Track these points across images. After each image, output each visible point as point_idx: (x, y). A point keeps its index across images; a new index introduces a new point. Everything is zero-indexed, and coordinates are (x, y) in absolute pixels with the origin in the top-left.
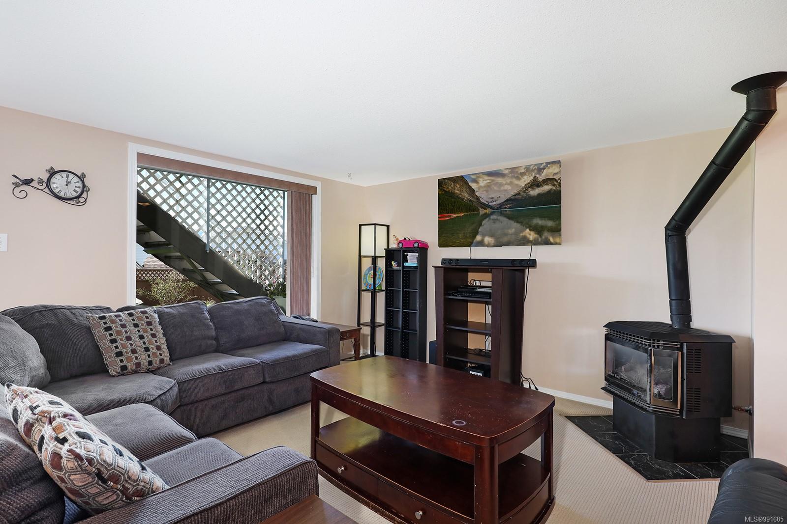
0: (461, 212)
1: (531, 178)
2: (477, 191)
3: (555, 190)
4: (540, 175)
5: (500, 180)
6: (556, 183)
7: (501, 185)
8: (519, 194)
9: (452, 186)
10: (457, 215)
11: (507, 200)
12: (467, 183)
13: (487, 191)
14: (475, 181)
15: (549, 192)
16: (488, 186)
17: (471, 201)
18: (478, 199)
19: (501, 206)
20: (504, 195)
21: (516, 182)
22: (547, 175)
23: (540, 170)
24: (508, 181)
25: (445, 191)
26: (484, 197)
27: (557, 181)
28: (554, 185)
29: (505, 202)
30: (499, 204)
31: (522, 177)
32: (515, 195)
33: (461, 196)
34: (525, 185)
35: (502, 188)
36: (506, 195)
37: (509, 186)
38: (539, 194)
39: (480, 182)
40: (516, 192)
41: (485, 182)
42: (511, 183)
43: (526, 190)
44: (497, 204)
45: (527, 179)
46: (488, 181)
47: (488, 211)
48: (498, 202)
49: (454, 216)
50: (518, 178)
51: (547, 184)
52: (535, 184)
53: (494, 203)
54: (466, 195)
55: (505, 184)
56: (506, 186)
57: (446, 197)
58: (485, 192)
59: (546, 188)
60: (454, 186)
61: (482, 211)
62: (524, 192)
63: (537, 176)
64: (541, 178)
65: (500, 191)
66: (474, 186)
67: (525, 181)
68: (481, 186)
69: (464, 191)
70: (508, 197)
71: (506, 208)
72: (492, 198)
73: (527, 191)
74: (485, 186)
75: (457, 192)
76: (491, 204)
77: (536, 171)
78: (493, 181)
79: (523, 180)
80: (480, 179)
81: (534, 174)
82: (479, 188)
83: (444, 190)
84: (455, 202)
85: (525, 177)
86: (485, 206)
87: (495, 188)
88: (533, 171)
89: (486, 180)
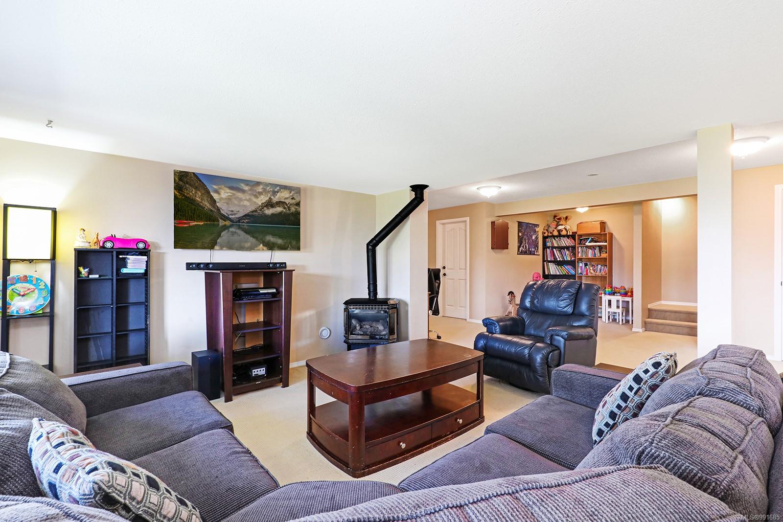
0: (201, 220)
1: (267, 198)
2: (218, 202)
3: (285, 213)
4: (275, 197)
5: (240, 195)
6: (286, 206)
7: (241, 200)
8: (256, 211)
9: (193, 192)
10: (196, 223)
11: (246, 215)
12: (209, 193)
13: (228, 204)
14: (217, 192)
15: (281, 213)
16: (229, 199)
17: (211, 211)
18: (218, 209)
19: (240, 220)
20: (243, 210)
21: (255, 200)
22: (279, 198)
23: (275, 193)
24: (248, 198)
25: (186, 197)
26: (225, 209)
27: (287, 205)
28: (285, 208)
29: (244, 216)
30: (238, 218)
31: (260, 196)
32: (252, 212)
33: (201, 204)
34: (262, 204)
35: (242, 203)
36: (245, 210)
37: (248, 202)
38: (272, 214)
39: (222, 194)
40: (254, 209)
41: (227, 195)
42: (249, 200)
43: (263, 208)
44: (237, 218)
45: (263, 199)
46: (229, 194)
47: (228, 223)
48: (237, 216)
49: (193, 223)
50: (256, 197)
51: (280, 207)
52: (270, 204)
53: (233, 216)
54: (207, 204)
55: (245, 200)
56: (245, 202)
57: (186, 203)
58: (225, 204)
59: (279, 209)
60: (196, 193)
61: (222, 223)
62: (261, 210)
63: (272, 197)
64: (275, 199)
65: (239, 206)
66: (215, 196)
67: (261, 200)
68: (222, 198)
69: (205, 200)
70: (246, 212)
71: (244, 222)
72: (232, 211)
73: (263, 210)
74: (226, 199)
75: (198, 199)
76: (230, 216)
77: (271, 193)
78: (234, 194)
79: (260, 199)
80: (222, 191)
81: (269, 195)
82: (221, 199)
83: (184, 195)
84: (195, 209)
85: (262, 196)
86: (225, 218)
87: (235, 202)
88: (269, 192)
89: (227, 193)
